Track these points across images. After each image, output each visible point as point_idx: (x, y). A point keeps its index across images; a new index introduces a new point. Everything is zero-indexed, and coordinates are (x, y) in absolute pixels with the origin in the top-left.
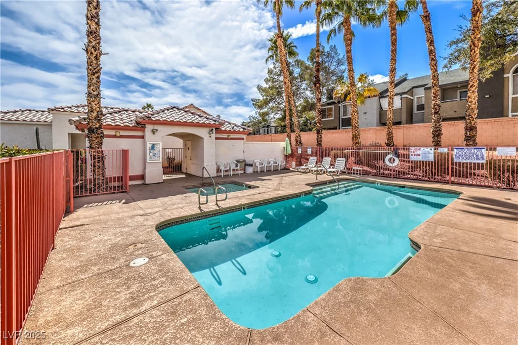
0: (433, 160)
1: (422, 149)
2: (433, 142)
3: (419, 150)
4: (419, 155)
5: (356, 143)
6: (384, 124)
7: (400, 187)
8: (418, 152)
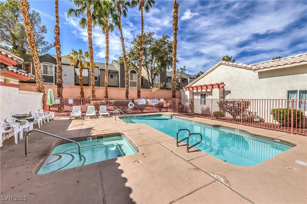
0: (145, 104)
1: (142, 99)
2: (126, 96)
3: (141, 100)
4: (141, 102)
5: (94, 96)
6: (78, 85)
7: (143, 116)
8: (141, 101)
